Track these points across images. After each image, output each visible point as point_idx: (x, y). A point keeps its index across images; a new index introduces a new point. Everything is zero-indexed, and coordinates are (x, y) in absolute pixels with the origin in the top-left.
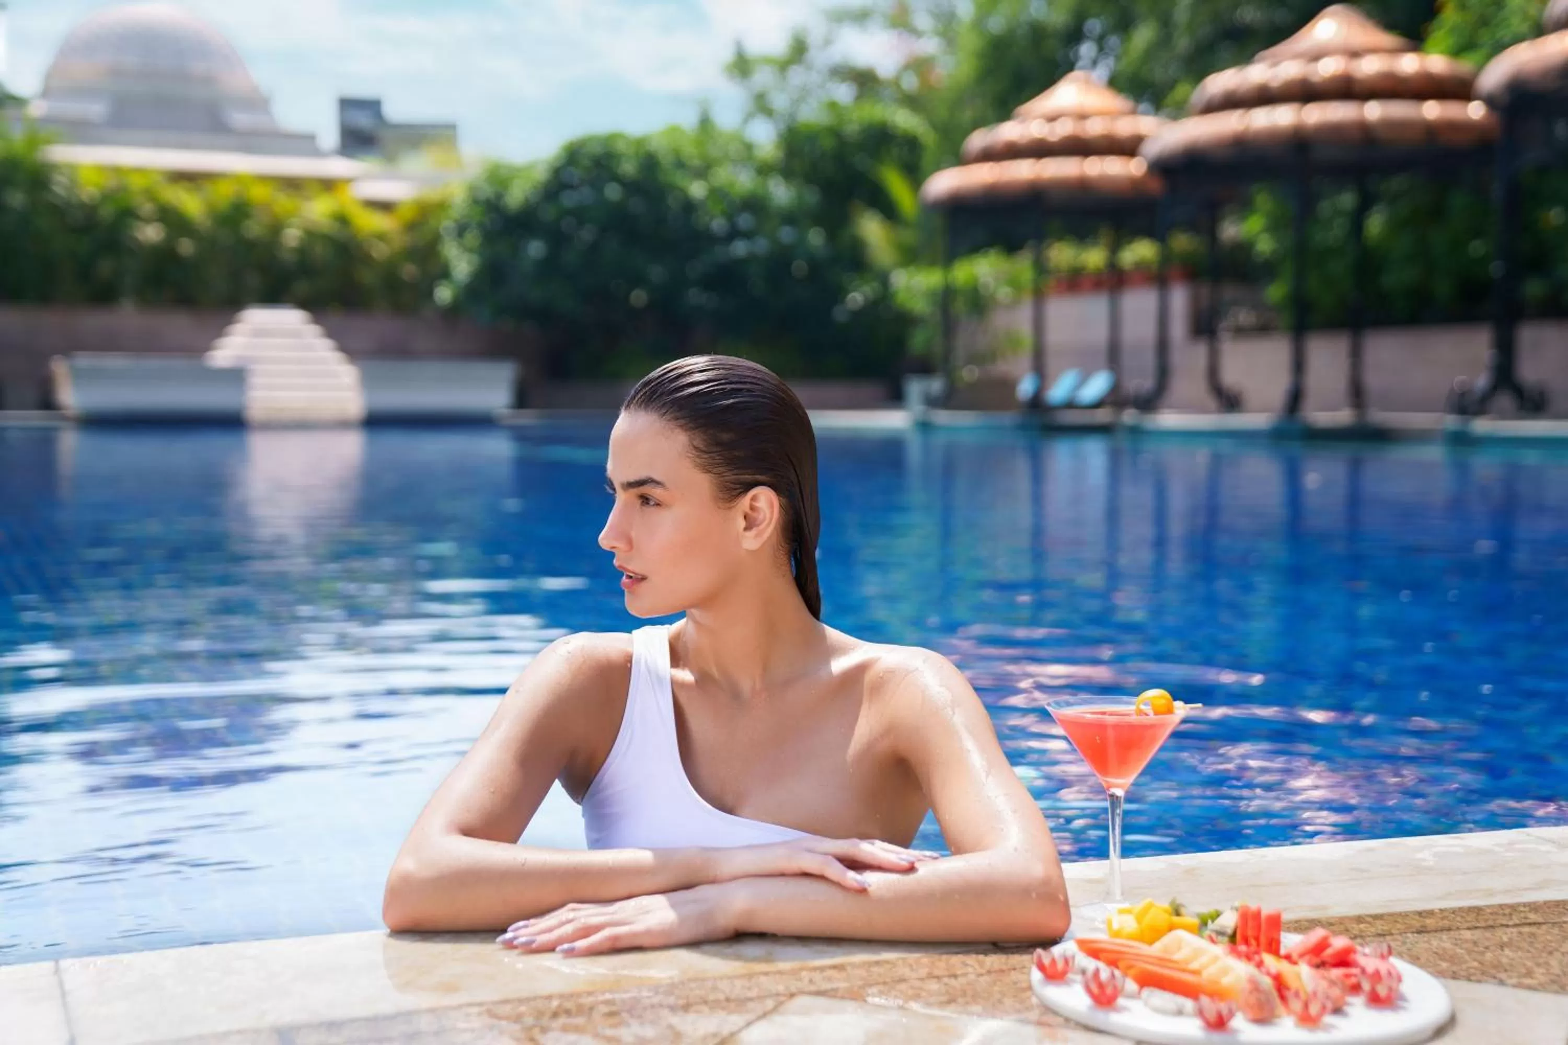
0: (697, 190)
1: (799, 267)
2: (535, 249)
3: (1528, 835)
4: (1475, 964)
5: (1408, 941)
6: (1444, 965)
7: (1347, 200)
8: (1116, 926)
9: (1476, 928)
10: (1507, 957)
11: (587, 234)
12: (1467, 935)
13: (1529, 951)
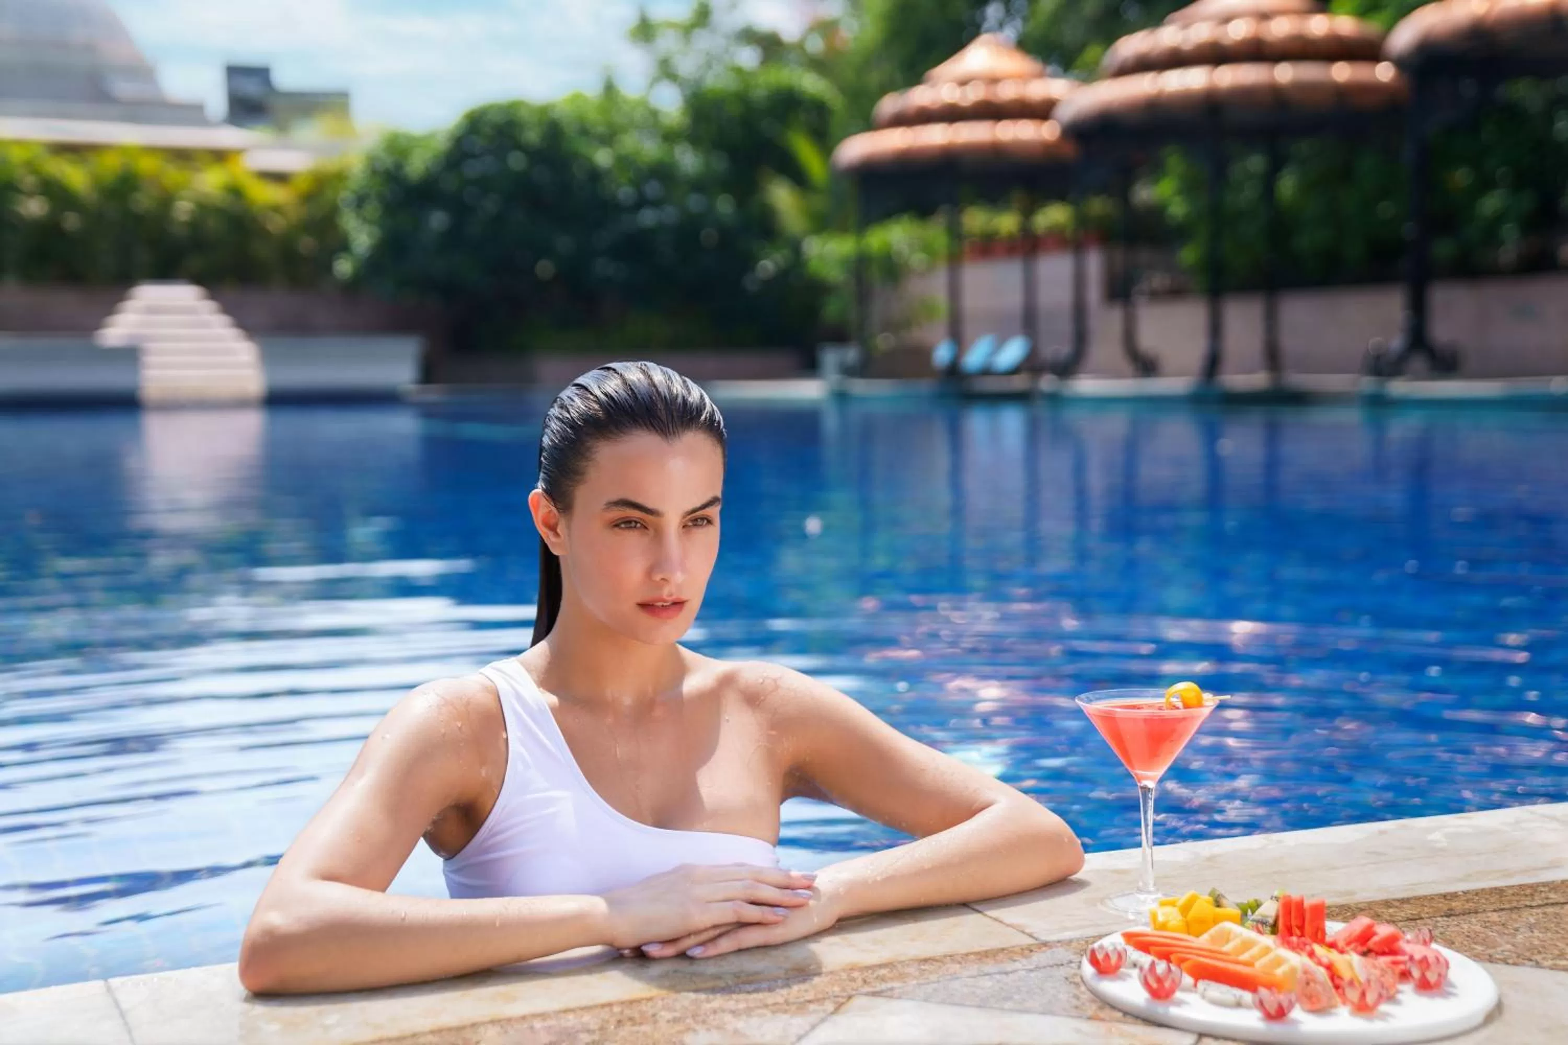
0: (603, 157)
1: (709, 235)
2: (438, 220)
3: (1532, 813)
4: (1509, 947)
5: (1439, 924)
6: (1479, 948)
7: (1256, 163)
8: (1161, 918)
9: (1503, 910)
10: (1538, 938)
11: (490, 205)
12: (1494, 917)
13: (1557, 932)
